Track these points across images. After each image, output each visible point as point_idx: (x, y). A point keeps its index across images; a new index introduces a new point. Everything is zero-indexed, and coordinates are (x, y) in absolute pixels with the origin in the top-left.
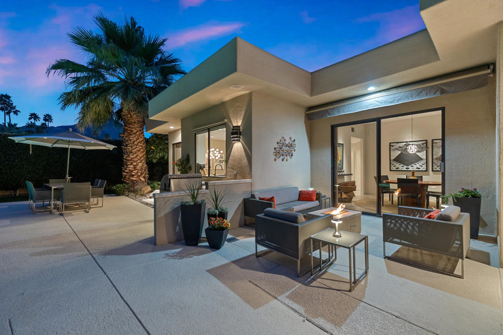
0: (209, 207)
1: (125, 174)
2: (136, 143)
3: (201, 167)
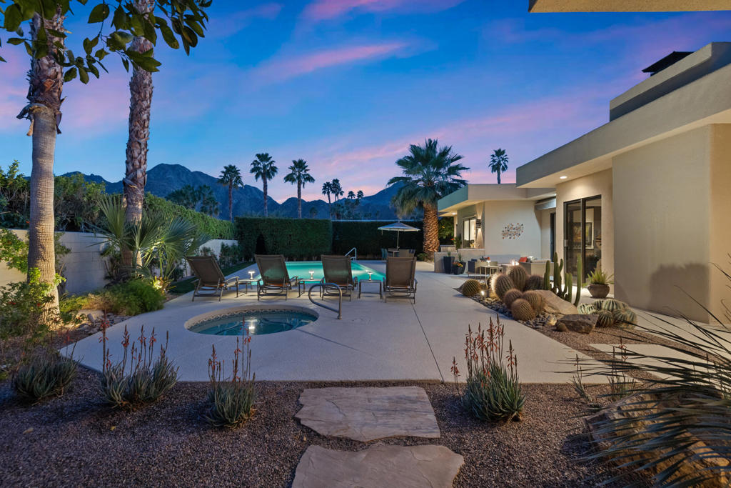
1: (425, 247)
2: (432, 225)
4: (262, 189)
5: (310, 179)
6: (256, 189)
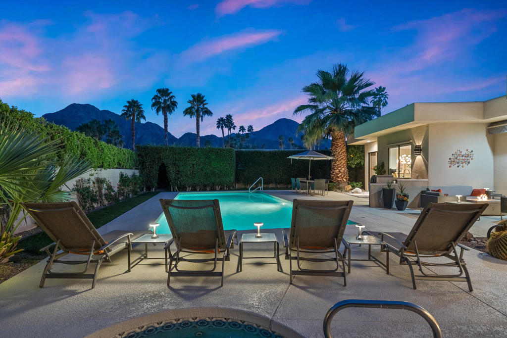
0: (398, 191)
1: (333, 176)
2: (340, 153)
3: (393, 171)
4: (163, 126)
5: (209, 113)
6: (157, 126)
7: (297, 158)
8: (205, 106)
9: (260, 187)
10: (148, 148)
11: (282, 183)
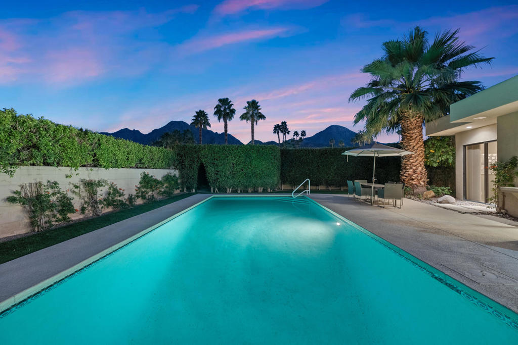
1: (404, 177)
2: (416, 148)
4: (223, 132)
5: (262, 117)
7: (355, 155)
8: (259, 111)
9: (307, 191)
10: (186, 147)
11: (333, 185)
